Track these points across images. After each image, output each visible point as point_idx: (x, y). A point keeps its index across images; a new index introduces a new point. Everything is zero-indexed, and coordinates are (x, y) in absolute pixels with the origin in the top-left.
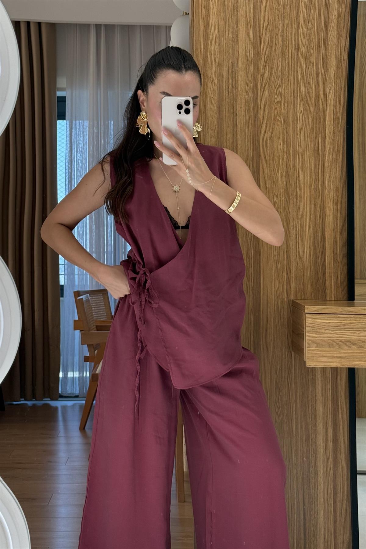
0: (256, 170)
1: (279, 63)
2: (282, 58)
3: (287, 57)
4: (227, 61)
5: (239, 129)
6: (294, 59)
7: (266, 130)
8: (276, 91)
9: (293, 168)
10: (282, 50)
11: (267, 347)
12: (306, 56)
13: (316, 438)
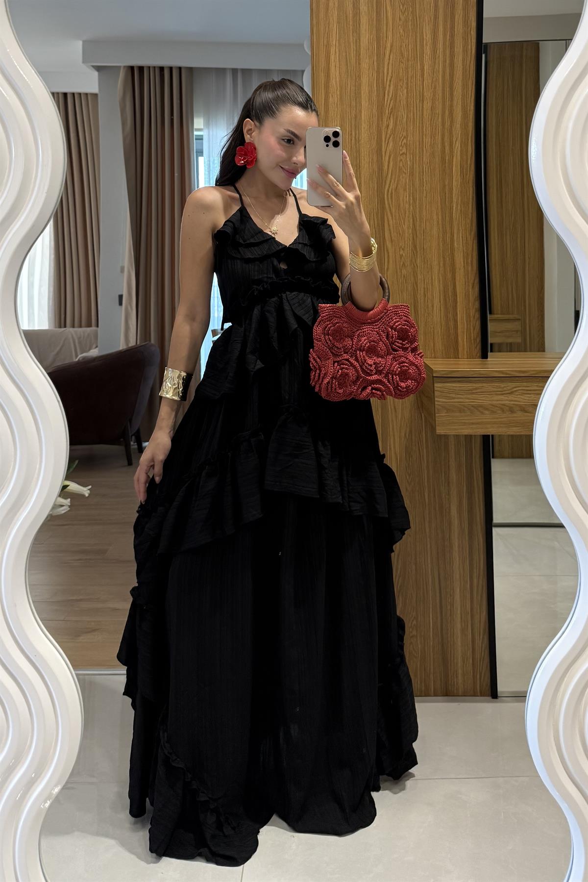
0: (380, 223)
1: (404, 114)
2: (407, 110)
3: (412, 108)
4: (350, 113)
5: (363, 181)
6: (419, 111)
7: (390, 182)
8: (402, 143)
9: (419, 220)
10: (407, 102)
11: (395, 407)
12: (431, 108)
13: (450, 507)
